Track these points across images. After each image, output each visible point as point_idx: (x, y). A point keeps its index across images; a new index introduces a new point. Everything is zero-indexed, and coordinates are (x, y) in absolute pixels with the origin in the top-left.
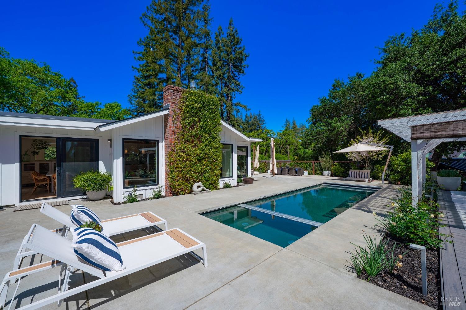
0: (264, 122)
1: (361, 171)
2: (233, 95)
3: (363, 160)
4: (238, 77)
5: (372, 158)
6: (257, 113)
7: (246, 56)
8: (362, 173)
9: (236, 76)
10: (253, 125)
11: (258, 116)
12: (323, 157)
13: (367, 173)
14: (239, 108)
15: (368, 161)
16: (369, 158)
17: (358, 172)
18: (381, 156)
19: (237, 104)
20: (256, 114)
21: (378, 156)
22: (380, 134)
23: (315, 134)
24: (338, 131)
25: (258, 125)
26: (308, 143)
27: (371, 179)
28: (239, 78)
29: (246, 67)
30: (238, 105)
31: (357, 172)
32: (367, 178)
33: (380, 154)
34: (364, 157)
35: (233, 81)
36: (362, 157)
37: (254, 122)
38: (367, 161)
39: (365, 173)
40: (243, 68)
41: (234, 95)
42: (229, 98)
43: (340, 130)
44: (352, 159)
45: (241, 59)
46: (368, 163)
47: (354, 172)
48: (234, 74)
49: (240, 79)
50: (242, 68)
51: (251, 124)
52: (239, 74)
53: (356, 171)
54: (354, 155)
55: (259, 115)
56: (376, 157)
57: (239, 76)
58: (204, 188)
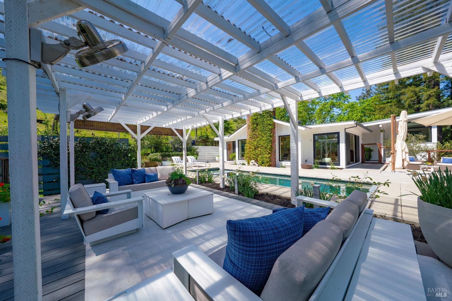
58: (256, 164)
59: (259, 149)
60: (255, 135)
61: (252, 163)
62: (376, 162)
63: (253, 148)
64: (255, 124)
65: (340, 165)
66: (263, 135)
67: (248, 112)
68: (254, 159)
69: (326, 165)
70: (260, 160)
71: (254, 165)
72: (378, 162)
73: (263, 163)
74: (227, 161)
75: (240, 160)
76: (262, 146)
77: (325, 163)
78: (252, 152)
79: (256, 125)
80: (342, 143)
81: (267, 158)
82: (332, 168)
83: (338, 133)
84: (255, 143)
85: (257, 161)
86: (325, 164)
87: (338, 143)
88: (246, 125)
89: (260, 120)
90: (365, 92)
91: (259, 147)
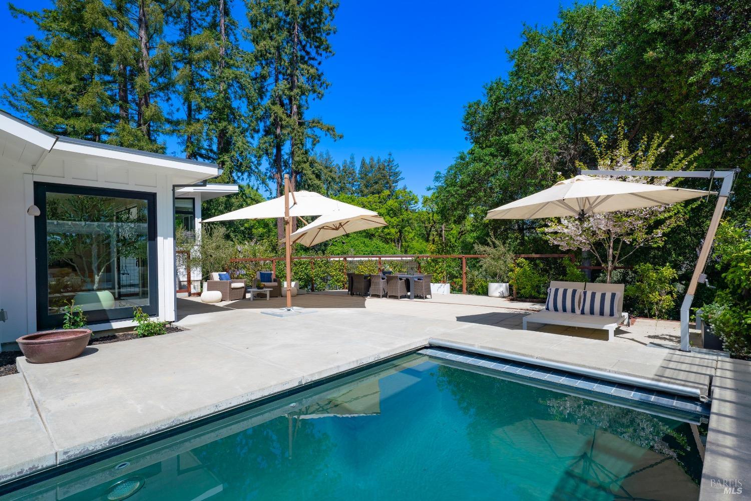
0: (400, 177)
1: (591, 287)
2: (303, 103)
3: (599, 245)
4: (316, 60)
5: (628, 240)
6: (384, 157)
7: (331, 6)
8: (593, 295)
9: (313, 59)
10: (376, 183)
11: (386, 164)
12: (488, 245)
13: (613, 295)
14: (317, 131)
15: (615, 249)
16: (617, 241)
17: (580, 291)
18: (659, 232)
19: (313, 122)
20: (382, 160)
21: (650, 229)
22: (659, 146)
23: (467, 180)
24: (527, 163)
25: (387, 183)
26: (453, 203)
27: (626, 315)
28: (320, 63)
29: (332, 32)
30: (314, 124)
31: (574, 292)
32: (612, 314)
33: (659, 223)
34: (603, 236)
35: (302, 66)
36: (594, 233)
37: (379, 176)
38: (611, 251)
39: (603, 296)
40: (324, 35)
41: (304, 100)
42: (295, 109)
43: (532, 159)
44: (562, 244)
45: (319, 12)
46: (614, 257)
47: (565, 291)
48: (308, 53)
49: (323, 63)
50: (321, 35)
51: (372, 182)
52: (317, 52)
53: (570, 286)
54: (567, 227)
55: (389, 162)
56: (641, 236)
57: (319, 58)
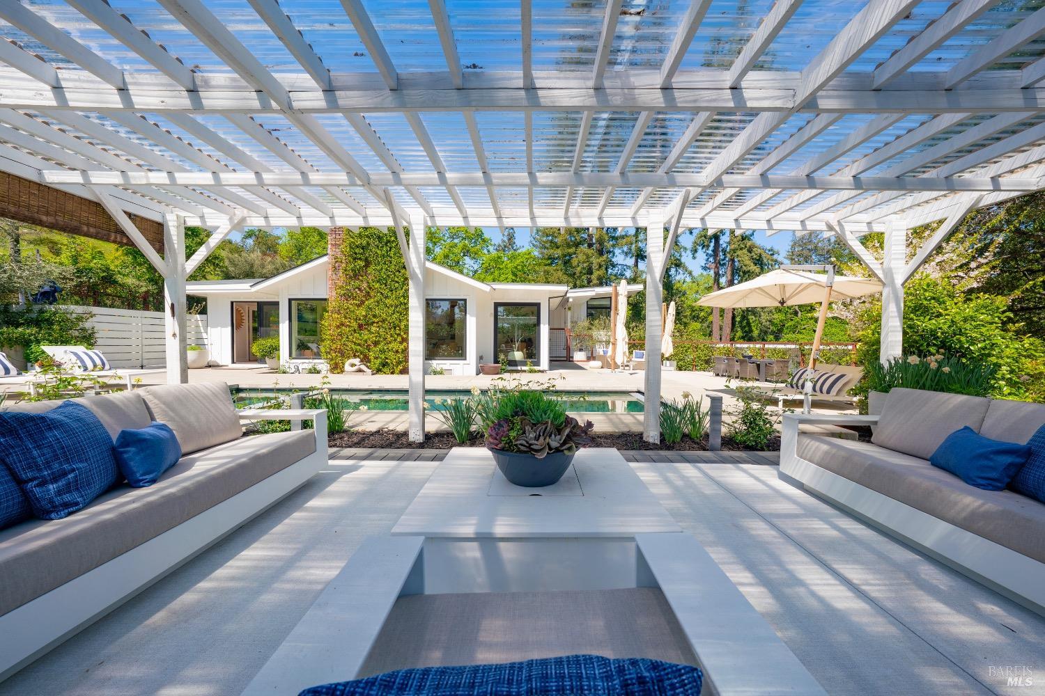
58: (363, 367)
59: (373, 329)
60: (360, 289)
61: (353, 365)
62: (563, 359)
63: (355, 325)
64: (360, 259)
65: (539, 365)
66: (385, 292)
67: (293, 222)
68: (355, 356)
69: (517, 366)
70: (376, 358)
71: (360, 371)
72: (565, 359)
73: (384, 365)
74: (233, 362)
75: (294, 358)
76: (383, 321)
77: (515, 361)
78: (351, 337)
79: (362, 263)
80: (544, 324)
81: (397, 352)
82: (531, 371)
83: (538, 305)
84: (362, 312)
85: (365, 360)
86: (513, 363)
87: (538, 323)
88: (325, 259)
89: (379, 252)
90: (506, 239)
91: (374, 322)
